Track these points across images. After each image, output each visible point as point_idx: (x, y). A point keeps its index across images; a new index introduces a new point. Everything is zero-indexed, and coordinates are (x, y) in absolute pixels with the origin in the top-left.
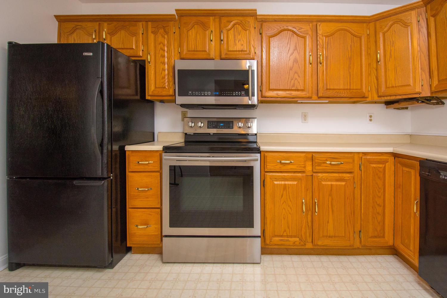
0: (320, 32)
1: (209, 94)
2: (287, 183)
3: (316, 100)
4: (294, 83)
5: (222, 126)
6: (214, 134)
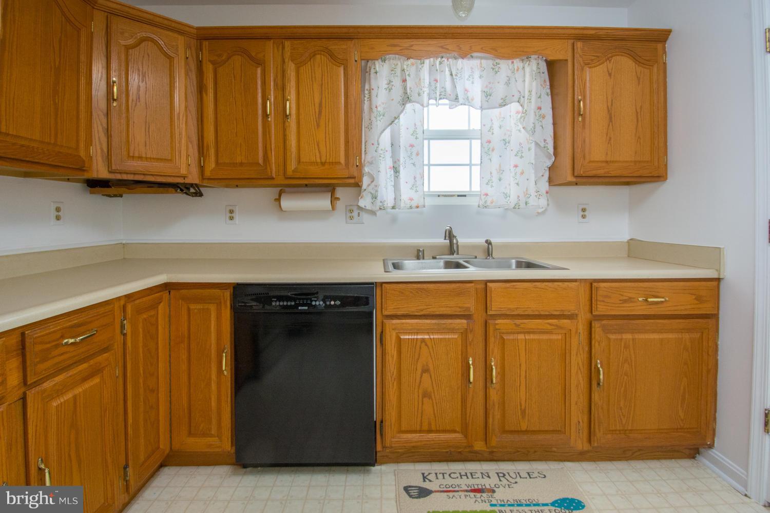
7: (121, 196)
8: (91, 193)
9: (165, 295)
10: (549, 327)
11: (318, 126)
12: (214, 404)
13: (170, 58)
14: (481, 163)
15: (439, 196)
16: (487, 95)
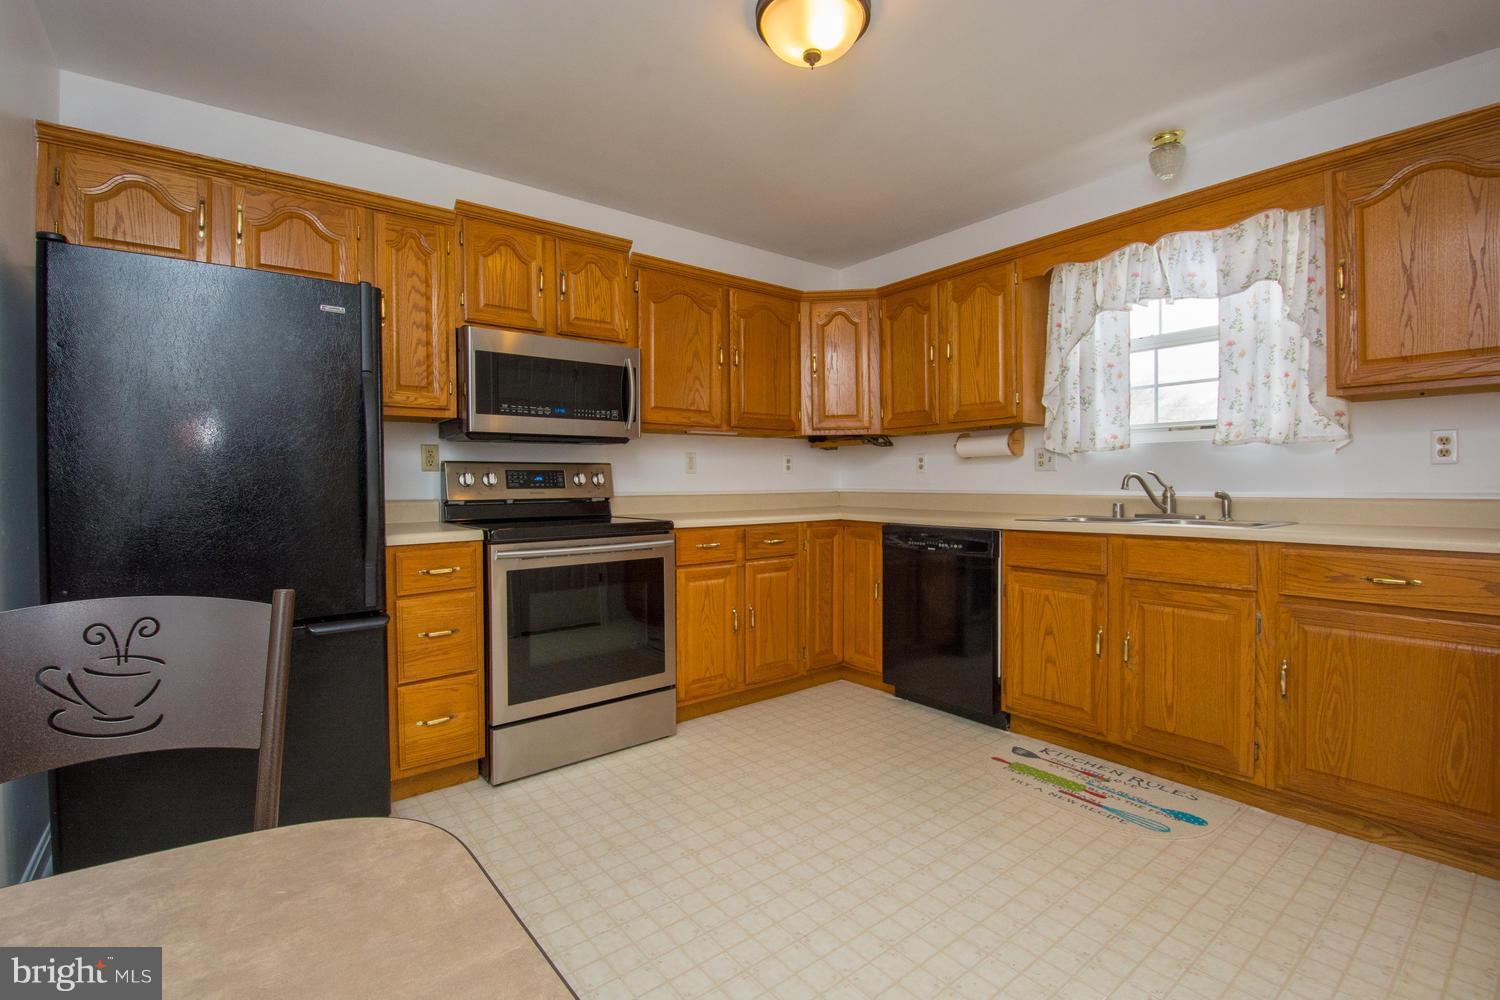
0: (734, 307)
1: (548, 413)
2: (709, 582)
3: (726, 431)
4: (694, 399)
5: (539, 482)
6: (515, 500)
7: (836, 448)
8: (812, 447)
9: (840, 530)
10: (1205, 602)
11: (978, 364)
12: (871, 629)
13: (855, 325)
14: (1220, 376)
15: (1170, 430)
16: (1225, 274)
